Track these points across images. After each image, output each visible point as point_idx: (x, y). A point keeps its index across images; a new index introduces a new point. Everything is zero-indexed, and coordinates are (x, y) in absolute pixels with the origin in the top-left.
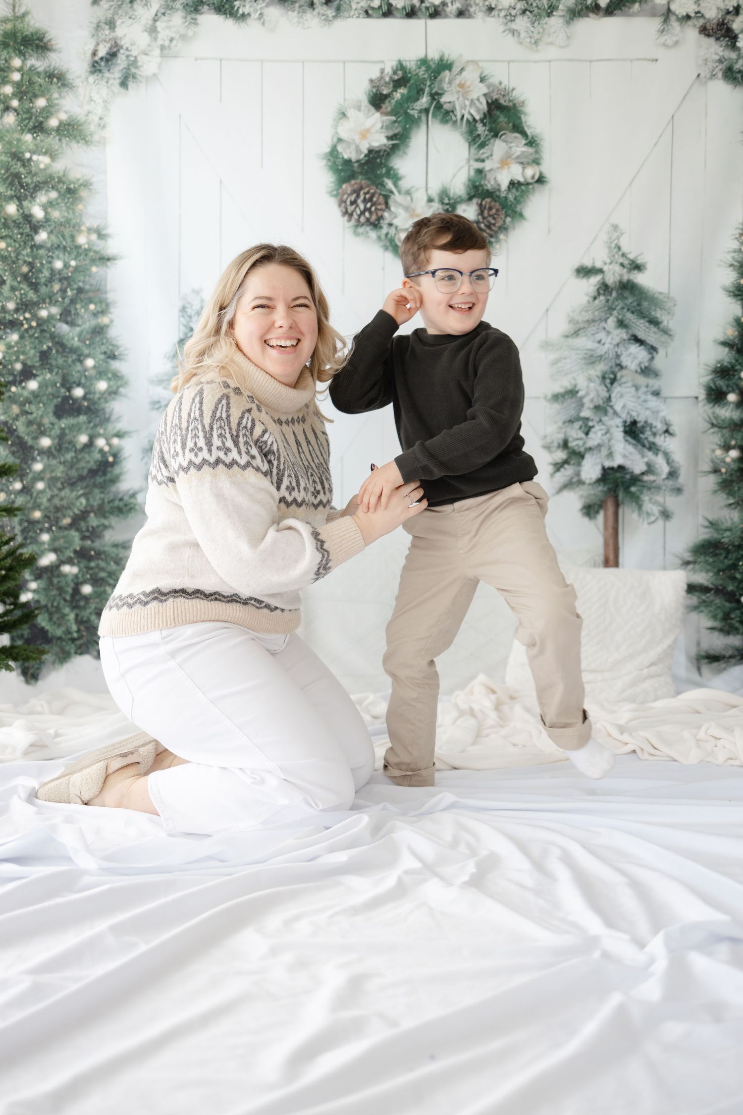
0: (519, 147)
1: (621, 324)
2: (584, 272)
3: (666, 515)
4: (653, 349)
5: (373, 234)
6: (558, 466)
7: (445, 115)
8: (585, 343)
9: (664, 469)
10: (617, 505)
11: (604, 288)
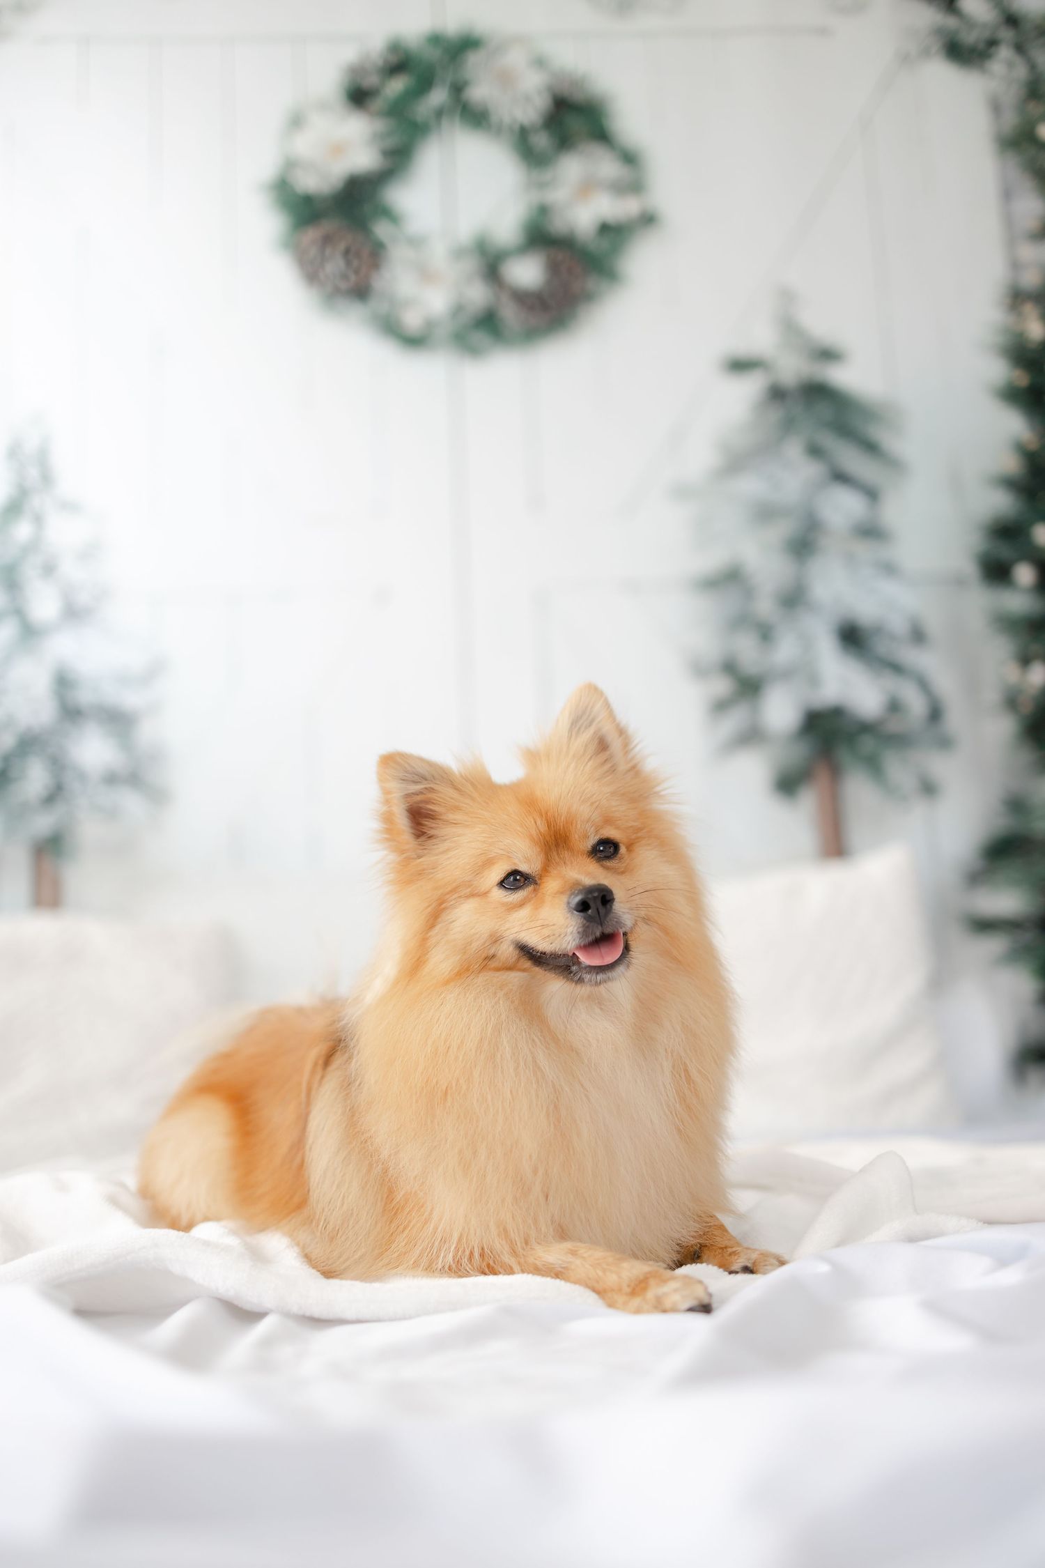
0: (607, 166)
1: (815, 451)
2: (740, 366)
3: (929, 789)
4: (871, 494)
5: (356, 312)
6: (721, 707)
7: (476, 117)
8: (751, 486)
9: (916, 705)
10: (836, 772)
11: (777, 394)
